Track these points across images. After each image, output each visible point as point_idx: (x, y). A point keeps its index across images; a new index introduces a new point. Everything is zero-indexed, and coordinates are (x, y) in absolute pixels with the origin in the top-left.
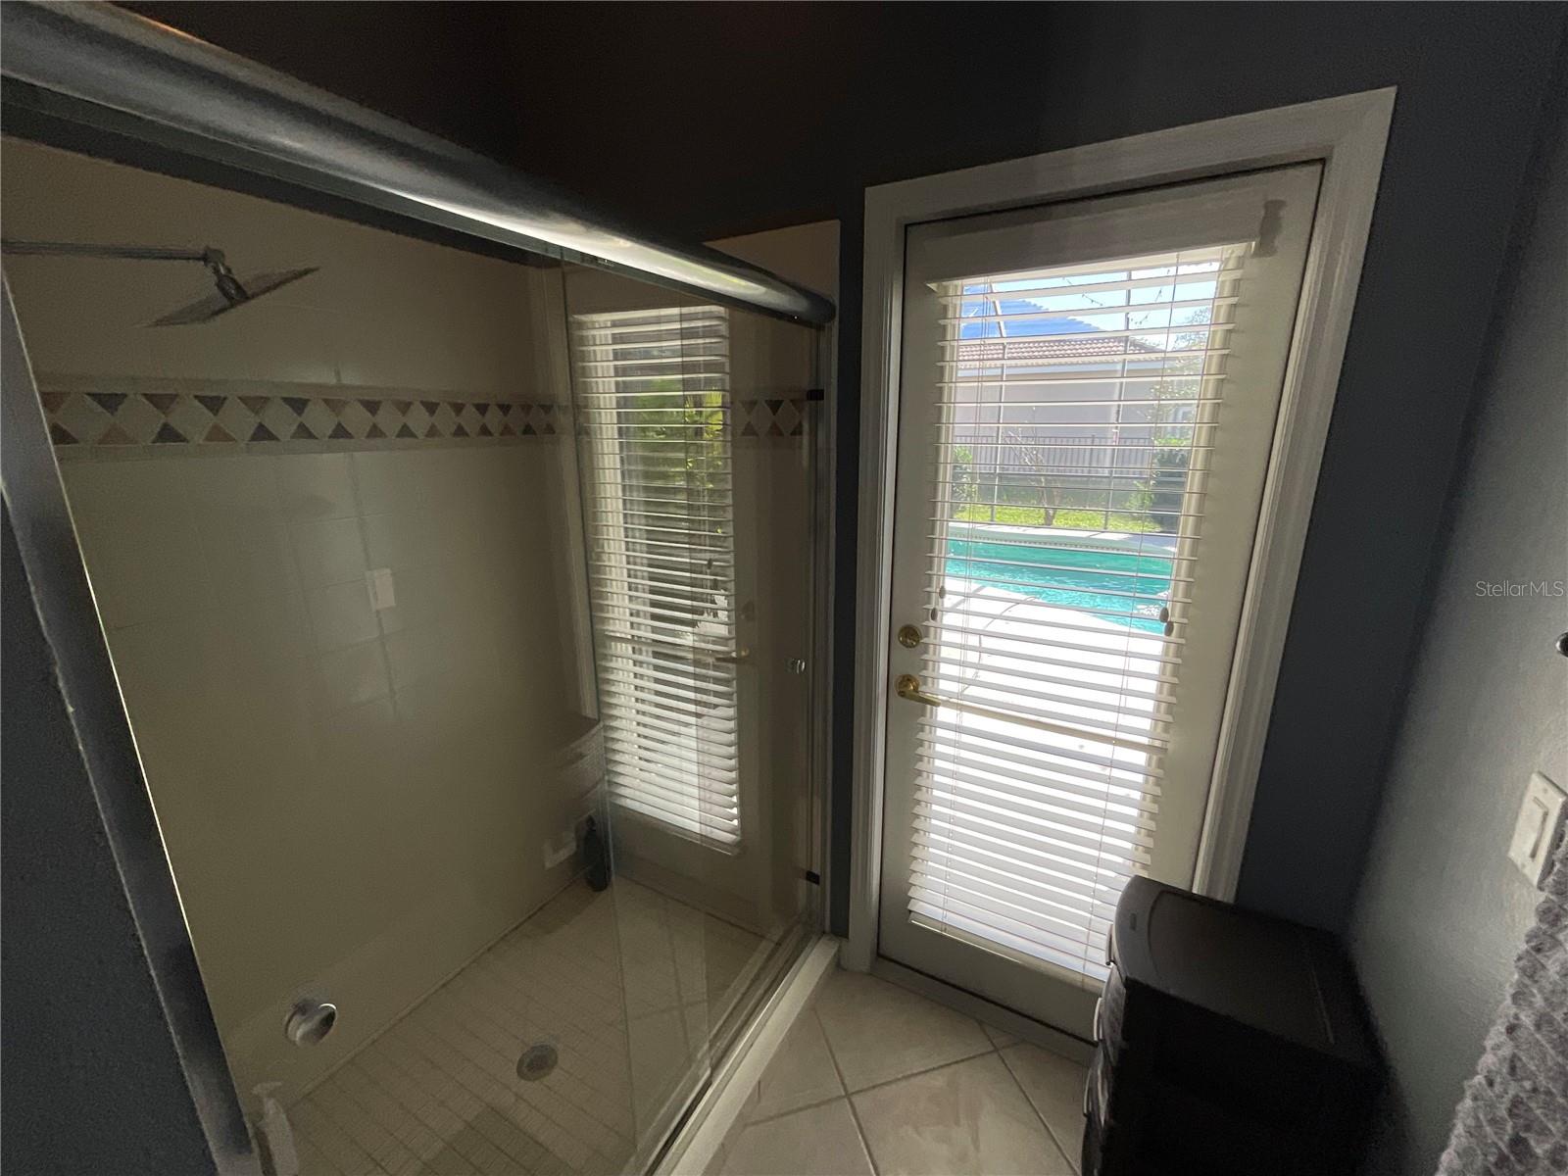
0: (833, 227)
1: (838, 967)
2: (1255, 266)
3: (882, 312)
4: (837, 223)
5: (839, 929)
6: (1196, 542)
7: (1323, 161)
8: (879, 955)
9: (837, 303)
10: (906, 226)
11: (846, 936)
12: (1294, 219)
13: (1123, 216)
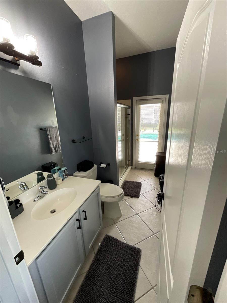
0: (130, 100)
1: (132, 169)
2: (162, 105)
3: (135, 107)
4: (131, 100)
5: (132, 165)
6: (160, 126)
7: (166, 98)
8: (135, 168)
9: (131, 106)
10: (136, 100)
11: (132, 166)
12: (164, 102)
13: (154, 101)
